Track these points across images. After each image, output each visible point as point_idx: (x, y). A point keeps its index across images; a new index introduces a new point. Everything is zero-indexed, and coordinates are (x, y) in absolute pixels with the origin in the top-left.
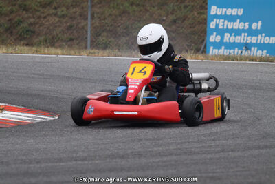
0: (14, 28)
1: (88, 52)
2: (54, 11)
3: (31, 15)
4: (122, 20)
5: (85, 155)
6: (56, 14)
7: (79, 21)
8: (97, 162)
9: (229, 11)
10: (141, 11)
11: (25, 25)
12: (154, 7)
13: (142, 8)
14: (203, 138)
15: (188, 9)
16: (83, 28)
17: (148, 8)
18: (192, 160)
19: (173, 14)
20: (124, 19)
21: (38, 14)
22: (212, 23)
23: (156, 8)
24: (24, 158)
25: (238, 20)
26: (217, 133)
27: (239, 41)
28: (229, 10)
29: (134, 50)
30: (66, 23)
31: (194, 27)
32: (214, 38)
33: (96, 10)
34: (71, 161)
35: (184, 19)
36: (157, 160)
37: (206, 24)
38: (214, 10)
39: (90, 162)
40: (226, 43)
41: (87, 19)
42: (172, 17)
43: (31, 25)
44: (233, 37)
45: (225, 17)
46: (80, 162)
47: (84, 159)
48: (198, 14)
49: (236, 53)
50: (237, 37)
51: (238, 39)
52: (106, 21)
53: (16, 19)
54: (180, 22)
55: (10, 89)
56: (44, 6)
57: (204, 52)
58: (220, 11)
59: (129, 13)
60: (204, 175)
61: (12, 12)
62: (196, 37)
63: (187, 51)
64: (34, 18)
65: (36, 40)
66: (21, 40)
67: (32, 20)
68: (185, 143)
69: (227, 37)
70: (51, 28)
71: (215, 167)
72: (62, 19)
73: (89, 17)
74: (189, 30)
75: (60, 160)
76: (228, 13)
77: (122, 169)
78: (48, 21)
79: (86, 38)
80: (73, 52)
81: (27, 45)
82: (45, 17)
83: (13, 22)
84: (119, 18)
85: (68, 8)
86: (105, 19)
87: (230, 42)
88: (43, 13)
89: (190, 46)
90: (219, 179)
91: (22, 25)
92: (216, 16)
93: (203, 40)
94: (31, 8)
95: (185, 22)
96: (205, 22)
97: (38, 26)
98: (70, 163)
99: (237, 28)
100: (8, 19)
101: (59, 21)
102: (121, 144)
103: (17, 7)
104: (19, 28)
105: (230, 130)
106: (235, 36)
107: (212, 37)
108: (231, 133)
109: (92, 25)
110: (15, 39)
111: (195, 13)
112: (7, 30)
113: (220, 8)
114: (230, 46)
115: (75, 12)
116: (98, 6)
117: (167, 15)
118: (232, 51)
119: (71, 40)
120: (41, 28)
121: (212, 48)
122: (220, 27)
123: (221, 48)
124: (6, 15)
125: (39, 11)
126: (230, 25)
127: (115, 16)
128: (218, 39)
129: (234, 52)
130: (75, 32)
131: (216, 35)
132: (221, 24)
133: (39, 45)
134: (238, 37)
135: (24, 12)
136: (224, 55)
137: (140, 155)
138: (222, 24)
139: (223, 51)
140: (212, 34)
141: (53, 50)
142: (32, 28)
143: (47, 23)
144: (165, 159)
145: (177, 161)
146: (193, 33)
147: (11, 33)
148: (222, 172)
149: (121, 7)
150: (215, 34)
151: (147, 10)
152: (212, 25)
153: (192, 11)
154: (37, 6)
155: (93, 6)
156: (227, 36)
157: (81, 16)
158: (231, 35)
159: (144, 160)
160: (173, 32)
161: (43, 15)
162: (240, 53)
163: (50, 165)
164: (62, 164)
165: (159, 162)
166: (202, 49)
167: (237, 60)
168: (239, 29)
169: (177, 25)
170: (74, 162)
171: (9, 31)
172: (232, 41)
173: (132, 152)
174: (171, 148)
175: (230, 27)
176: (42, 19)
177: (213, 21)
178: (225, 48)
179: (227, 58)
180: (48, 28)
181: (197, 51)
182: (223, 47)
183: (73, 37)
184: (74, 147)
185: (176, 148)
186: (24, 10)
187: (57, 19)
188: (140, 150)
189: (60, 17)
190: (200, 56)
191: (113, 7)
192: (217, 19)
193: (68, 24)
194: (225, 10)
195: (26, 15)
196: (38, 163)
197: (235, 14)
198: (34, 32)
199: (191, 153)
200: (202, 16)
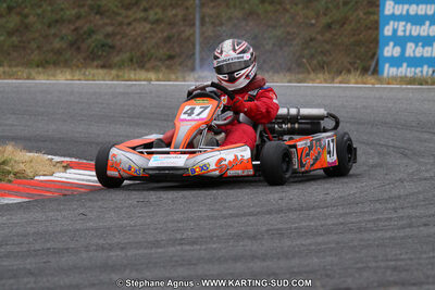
0: (83, 41)
1: (196, 76)
2: (142, 14)
3: (108, 21)
4: (247, 25)
5: (196, 235)
6: (145, 19)
7: (182, 29)
8: (214, 246)
9: (413, 9)
10: (276, 11)
11: (99, 37)
12: (296, 4)
13: (278, 7)
14: (378, 206)
15: (349, 6)
16: (188, 39)
17: (288, 7)
18: (361, 240)
19: (325, 15)
20: (251, 24)
21: (119, 19)
22: (387, 28)
23: (300, 6)
24: (101, 242)
25: (427, 23)
26: (400, 197)
27: (429, 55)
28: (414, 7)
29: (268, 72)
30: (162, 32)
31: (359, 35)
32: (390, 51)
33: (208, 11)
34: (173, 246)
35: (343, 22)
36: (308, 241)
37: (377, 29)
38: (389, 8)
39: (203, 247)
40: (410, 57)
41: (194, 25)
42: (325, 20)
43: (108, 35)
44: (420, 49)
45: (408, 18)
46: (188, 247)
47: (194, 243)
48: (365, 14)
49: (425, 73)
50: (426, 48)
51: (427, 52)
52: (224, 28)
53: (85, 28)
54: (337, 27)
55: (77, 135)
56: (128, 7)
57: (376, 72)
58: (400, 10)
59: (258, 15)
60: (382, 264)
61: (78, 17)
62: (362, 50)
63: (349, 71)
64: (112, 25)
65: (116, 59)
66: (93, 60)
67: (109, 29)
68: (351, 213)
69: (410, 49)
70: (139, 40)
71: (398, 252)
72: (154, 26)
73: (198, 23)
74: (352, 40)
75: (156, 244)
76: (412, 13)
77: (254, 257)
78: (134, 29)
79: (194, 54)
80: (173, 77)
81: (103, 67)
82: (129, 24)
83: (81, 32)
84: (244, 23)
85: (164, 9)
86: (221, 24)
87: (415, 57)
88: (127, 17)
89: (355, 63)
90: (407, 270)
91: (94, 37)
92: (393, 17)
93: (374, 54)
94: (108, 11)
95: (346, 26)
96: (375, 27)
97: (118, 37)
98: (173, 249)
99: (425, 34)
100: (72, 27)
101: (151, 29)
102: (251, 218)
103: (86, 8)
104: (90, 40)
105: (419, 193)
106: (423, 46)
107: (386, 49)
108: (421, 197)
109: (202, 33)
110: (85, 59)
111: (361, 14)
112: (72, 44)
113: (399, 3)
114: (416, 62)
115: (176, 16)
116: (212, 4)
117: (317, 17)
118: (419, 70)
119: (171, 57)
120: (124, 41)
121: (387, 65)
122: (400, 33)
123: (401, 66)
124: (70, 22)
125: (119, 14)
126: (415, 31)
127: (238, 19)
128: (397, 51)
129: (422, 72)
130: (175, 45)
131: (394, 46)
132: (401, 28)
133: (120, 66)
134: (428, 49)
135: (98, 17)
136: (406, 77)
137: (280, 234)
138: (403, 28)
139: (405, 70)
140: (388, 45)
141: (143, 74)
142: (109, 41)
143: (133, 33)
144: (320, 239)
145: (338, 243)
146: (358, 43)
147: (78, 48)
148: (411, 259)
149: (247, 6)
150: (391, 44)
151: (286, 10)
152: (387, 31)
153: (356, 10)
154: (117, 6)
155: (202, 5)
156: (410, 47)
157: (185, 20)
158: (417, 46)
159: (287, 242)
160: (328, 43)
161: (126, 21)
162: (431, 72)
163: (141, 251)
164: (160, 250)
165: (310, 245)
166: (372, 68)
167: (427, 83)
168: (429, 36)
169: (334, 32)
170: (179, 248)
171: (75, 45)
172: (418, 55)
173: (268, 231)
174: (329, 222)
175: (414, 33)
176: (125, 27)
177: (388, 24)
178: (408, 66)
179: (412, 81)
180: (135, 40)
181: (365, 70)
182: (405, 65)
183: (173, 53)
184: (178, 222)
185: (335, 221)
186: (96, 13)
187: (148, 26)
188: (280, 226)
189: (153, 23)
190: (370, 79)
191: (235, 6)
192: (394, 20)
193: (165, 34)
194: (406, 7)
195: (101, 22)
196: (122, 249)
197: (423, 13)
198: (112, 47)
199: (360, 230)
200: (372, 18)
